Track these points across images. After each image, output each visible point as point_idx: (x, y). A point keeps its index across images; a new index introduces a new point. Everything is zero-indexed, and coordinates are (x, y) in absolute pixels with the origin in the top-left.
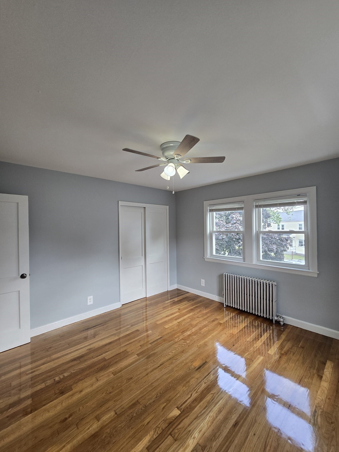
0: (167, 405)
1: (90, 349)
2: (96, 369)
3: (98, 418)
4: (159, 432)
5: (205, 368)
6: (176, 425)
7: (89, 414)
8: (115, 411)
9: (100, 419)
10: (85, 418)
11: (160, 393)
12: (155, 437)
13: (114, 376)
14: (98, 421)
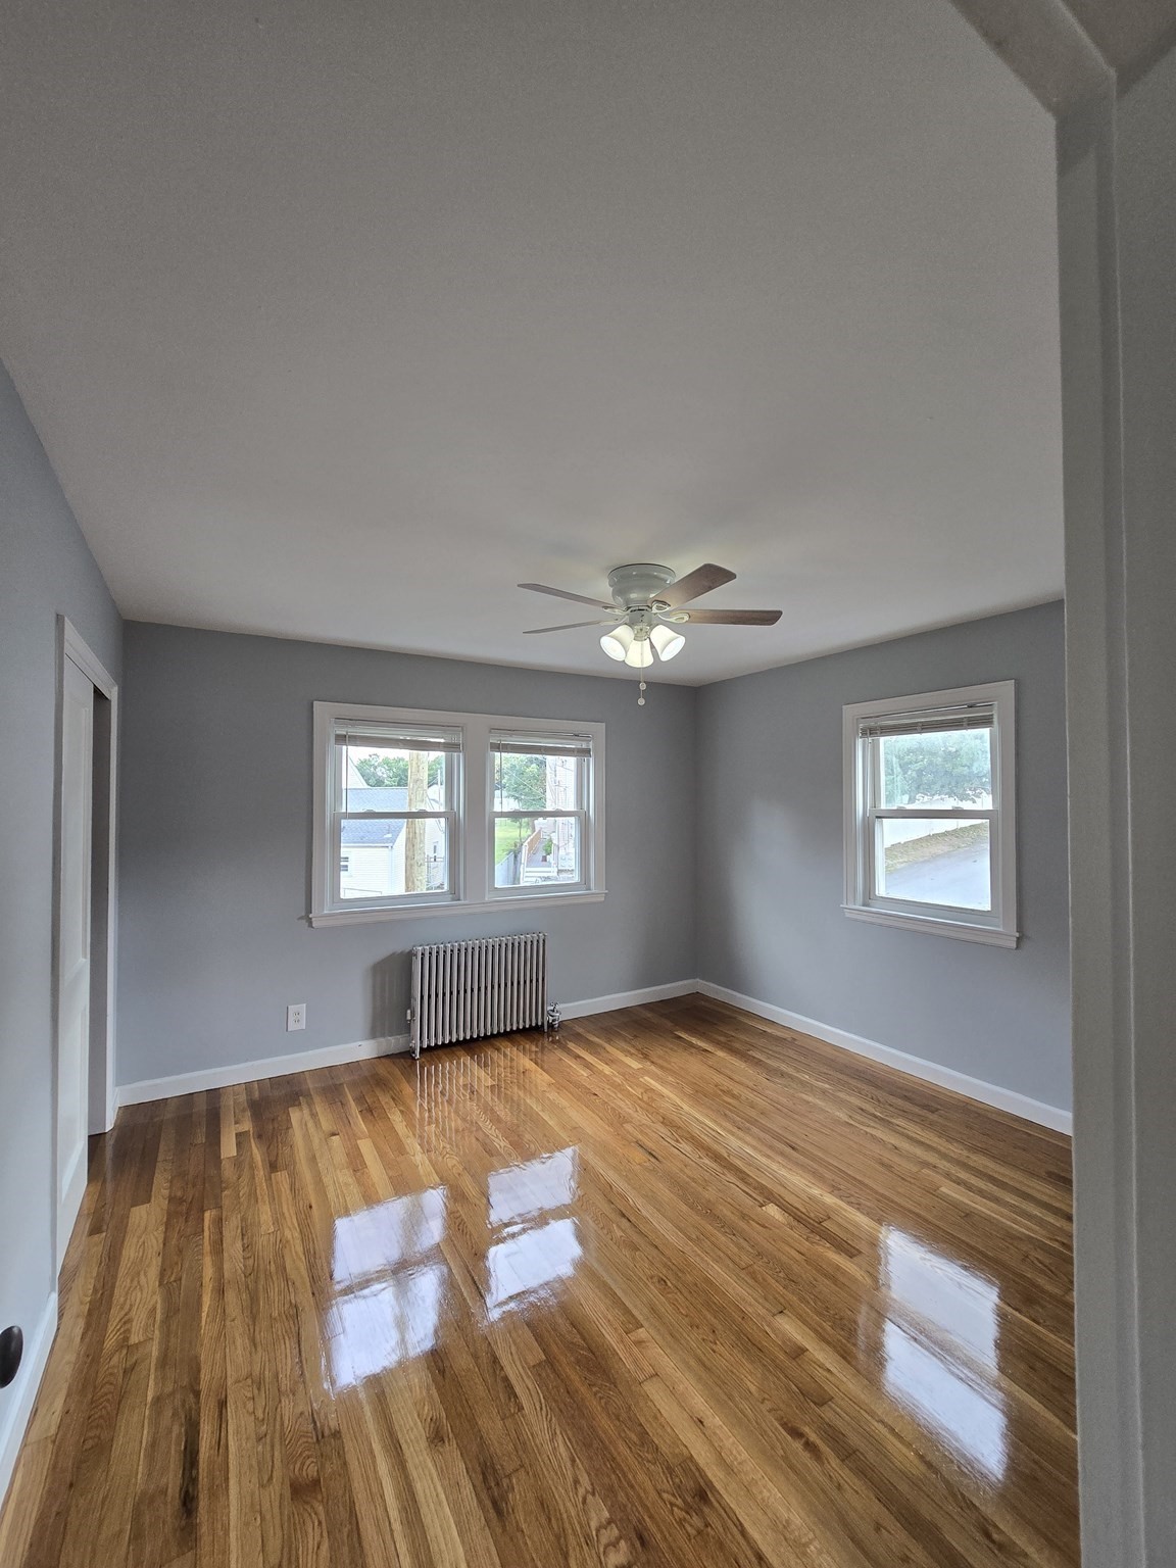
0: (753, 1220)
1: (436, 1438)
2: (594, 1389)
3: (798, 1352)
4: (818, 1238)
5: (654, 1148)
6: (800, 1214)
7: (786, 1377)
8: (774, 1315)
9: (800, 1348)
10: (800, 1385)
11: (722, 1227)
12: (828, 1245)
13: (642, 1326)
14: (803, 1350)
